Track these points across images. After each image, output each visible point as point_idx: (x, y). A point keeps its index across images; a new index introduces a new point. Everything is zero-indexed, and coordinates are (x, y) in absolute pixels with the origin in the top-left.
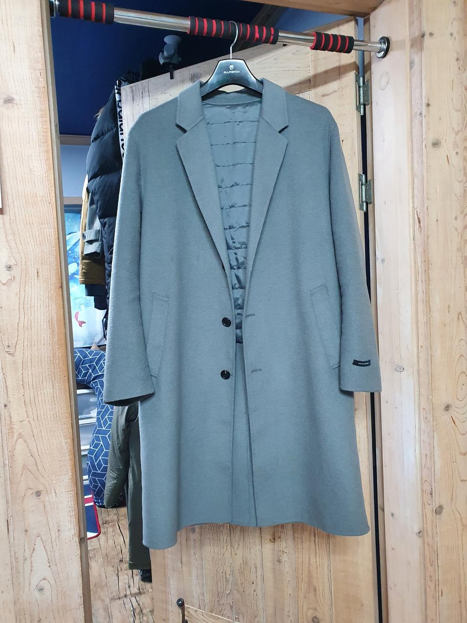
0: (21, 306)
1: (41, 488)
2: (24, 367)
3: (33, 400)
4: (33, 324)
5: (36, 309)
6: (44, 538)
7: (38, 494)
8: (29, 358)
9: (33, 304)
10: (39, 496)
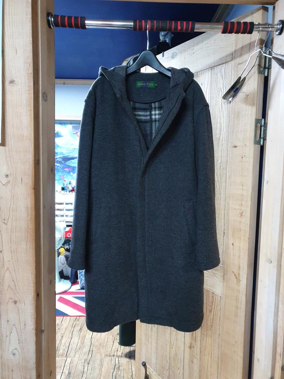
0: (12, 198)
1: (17, 299)
2: (12, 232)
3: (15, 251)
4: (18, 208)
5: (20, 200)
6: (17, 327)
8: (15, 227)
9: (18, 197)
10: (16, 303)
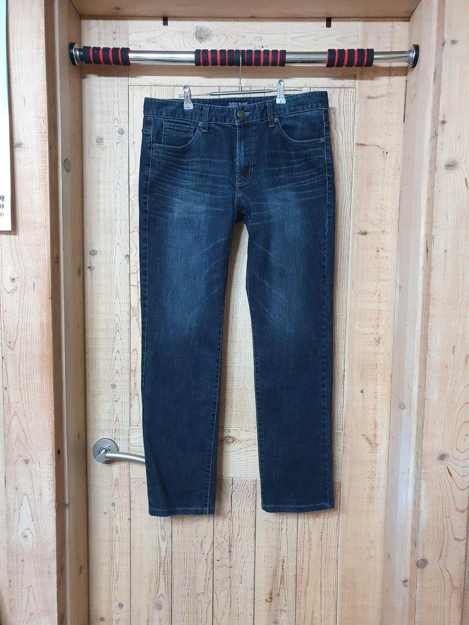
0: (21, 311)
1: (29, 458)
2: (21, 360)
3: (26, 387)
4: (28, 326)
5: (31, 315)
6: (29, 497)
7: (27, 462)
8: (24, 353)
9: (29, 311)
10: (27, 463)
